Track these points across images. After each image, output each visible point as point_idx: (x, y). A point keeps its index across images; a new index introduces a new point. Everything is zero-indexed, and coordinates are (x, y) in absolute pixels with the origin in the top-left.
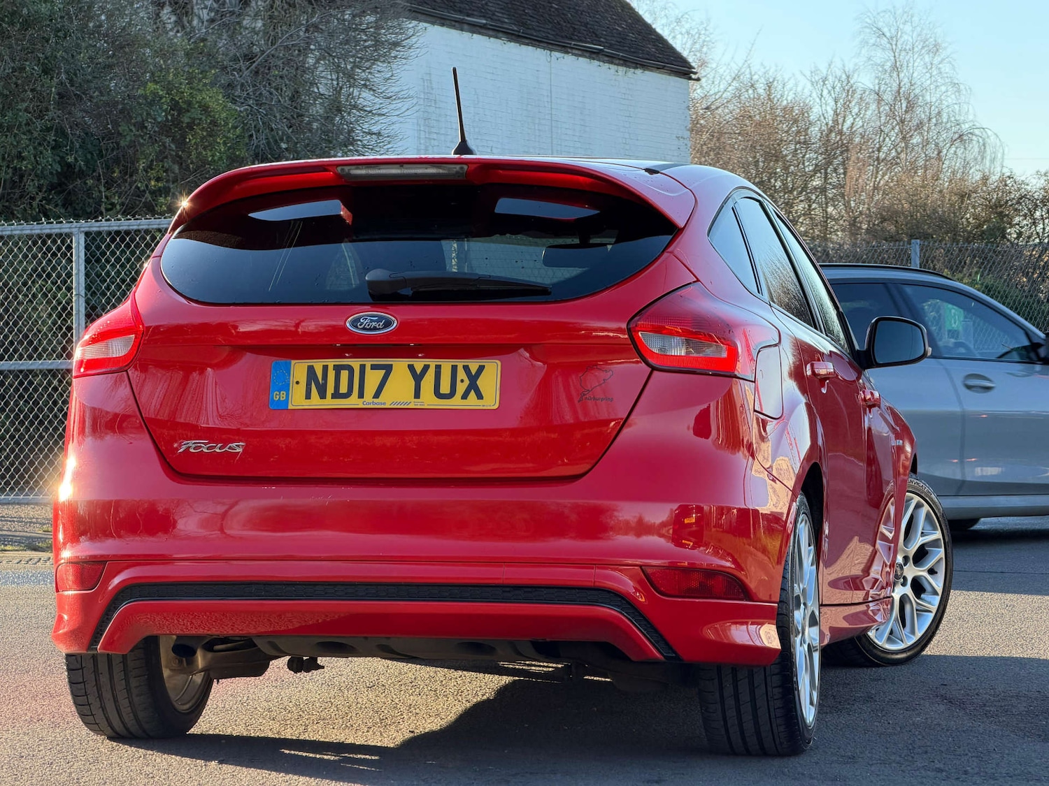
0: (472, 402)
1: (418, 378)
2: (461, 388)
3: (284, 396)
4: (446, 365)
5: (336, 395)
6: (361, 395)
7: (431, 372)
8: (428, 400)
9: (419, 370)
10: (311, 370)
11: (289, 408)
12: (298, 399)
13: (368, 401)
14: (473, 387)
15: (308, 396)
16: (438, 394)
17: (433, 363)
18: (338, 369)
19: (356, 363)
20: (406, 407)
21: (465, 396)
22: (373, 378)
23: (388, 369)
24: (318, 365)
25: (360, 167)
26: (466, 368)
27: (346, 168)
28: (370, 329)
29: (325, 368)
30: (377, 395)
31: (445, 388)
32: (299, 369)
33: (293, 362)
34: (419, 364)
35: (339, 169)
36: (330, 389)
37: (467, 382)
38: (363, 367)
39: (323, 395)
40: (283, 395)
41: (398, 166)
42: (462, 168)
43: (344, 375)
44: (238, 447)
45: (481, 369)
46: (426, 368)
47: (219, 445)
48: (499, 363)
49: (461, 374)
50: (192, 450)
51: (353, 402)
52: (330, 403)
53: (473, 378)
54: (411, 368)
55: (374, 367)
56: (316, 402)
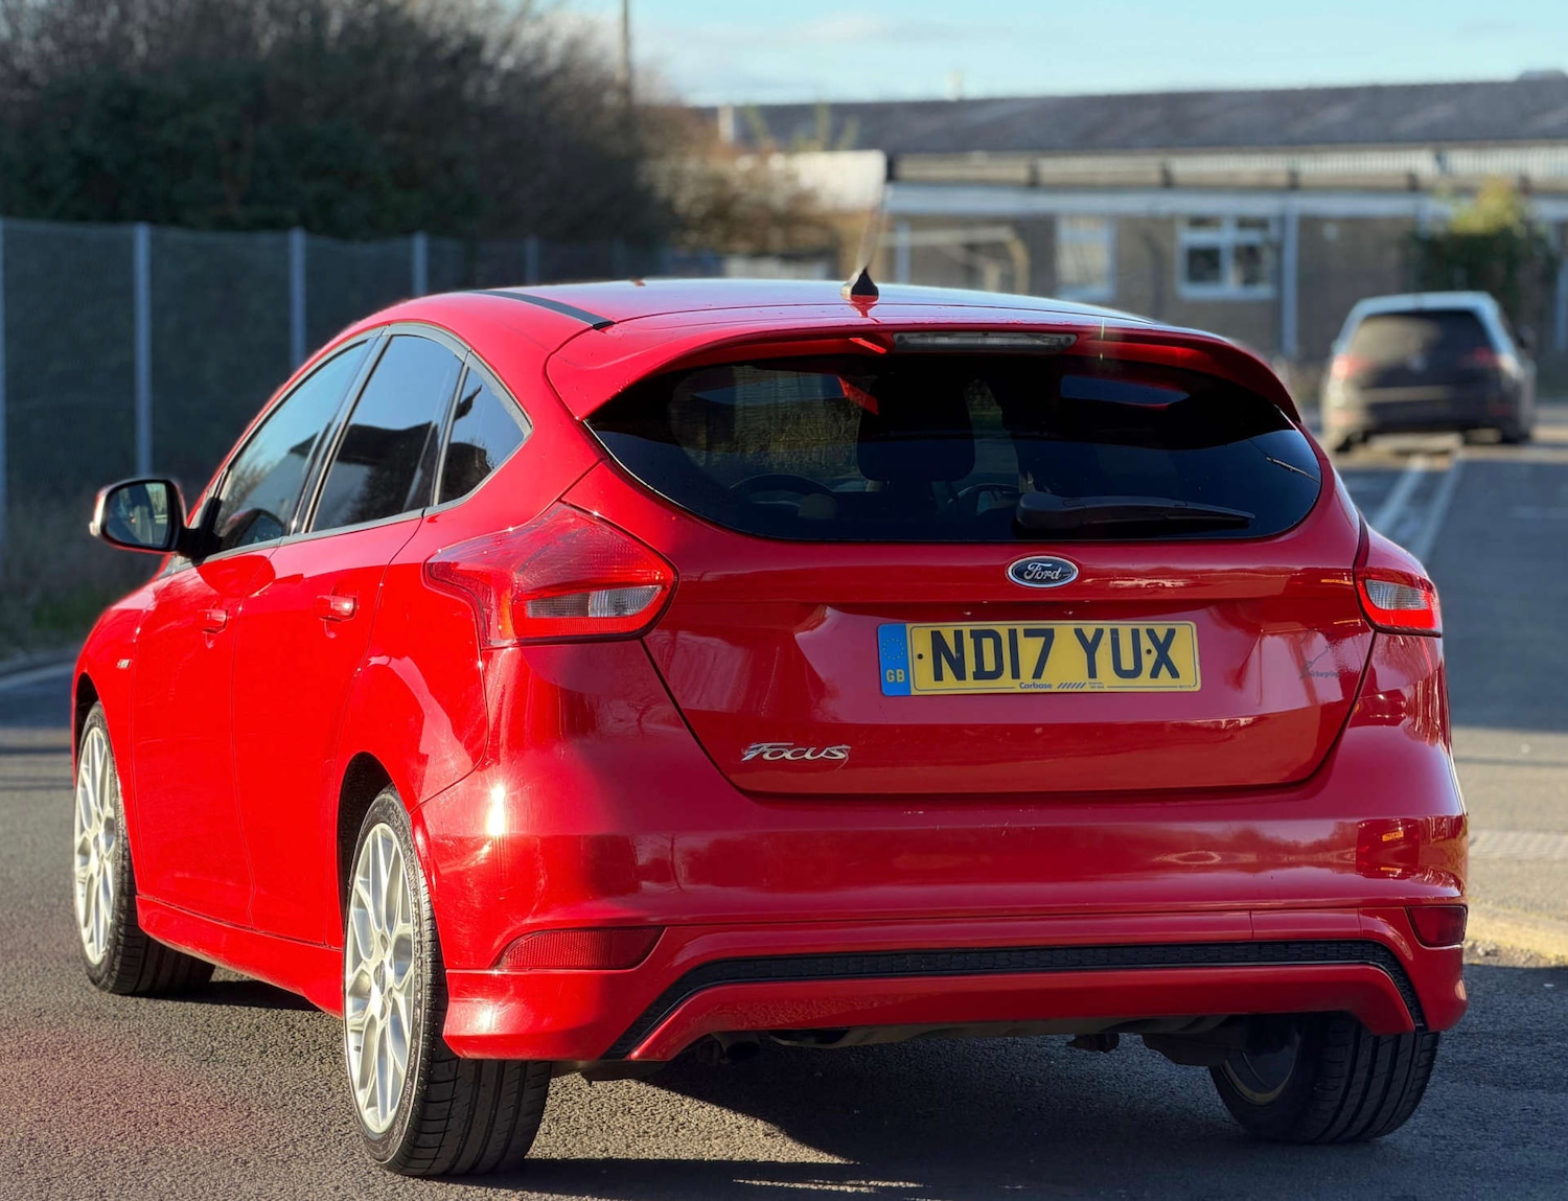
0: (1165, 682)
1: (1090, 648)
2: (1148, 662)
3: (903, 676)
4: (1125, 628)
5: (980, 674)
6: (1016, 675)
7: (1106, 639)
8: (1108, 680)
9: (1090, 636)
10: (937, 638)
11: (913, 693)
12: (923, 680)
13: (1026, 682)
14: (1163, 660)
15: (938, 676)
16: (1119, 671)
17: (1107, 626)
18: (978, 636)
19: (1002, 628)
20: (1079, 690)
21: (1155, 674)
22: (1030, 649)
23: (1049, 636)
24: (948, 631)
25: (927, 334)
26: (1151, 633)
27: (906, 335)
28: (1041, 581)
29: (958, 635)
30: (1038, 674)
31: (1128, 663)
32: (919, 637)
33: (909, 626)
34: (1089, 628)
35: (896, 336)
36: (970, 665)
37: (1155, 653)
38: (1013, 634)
39: (960, 674)
40: (900, 676)
41: (980, 334)
42: (1068, 340)
43: (988, 644)
44: (840, 754)
45: (1171, 634)
46: (1099, 633)
47: (812, 750)
48: (1194, 625)
49: (1146, 643)
50: (766, 756)
51: (1005, 683)
52: (971, 685)
53: (1163, 647)
54: (1079, 633)
55: (1029, 633)
56: (950, 684)
